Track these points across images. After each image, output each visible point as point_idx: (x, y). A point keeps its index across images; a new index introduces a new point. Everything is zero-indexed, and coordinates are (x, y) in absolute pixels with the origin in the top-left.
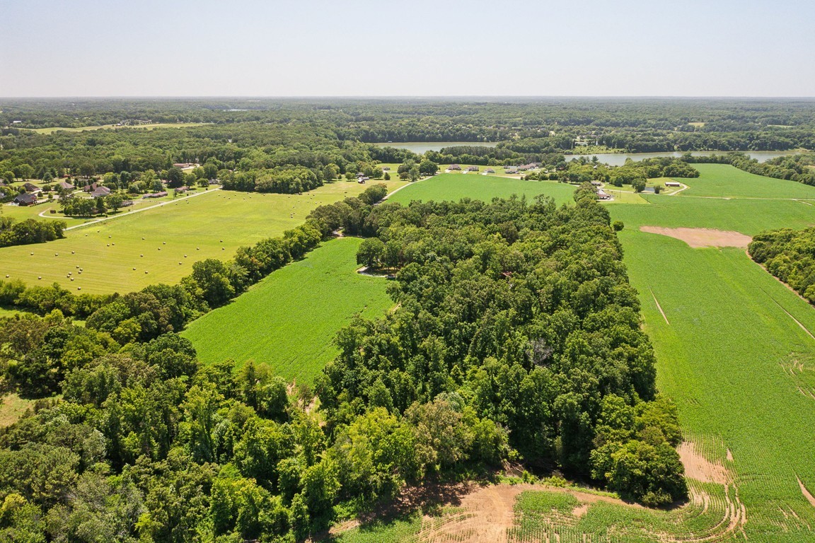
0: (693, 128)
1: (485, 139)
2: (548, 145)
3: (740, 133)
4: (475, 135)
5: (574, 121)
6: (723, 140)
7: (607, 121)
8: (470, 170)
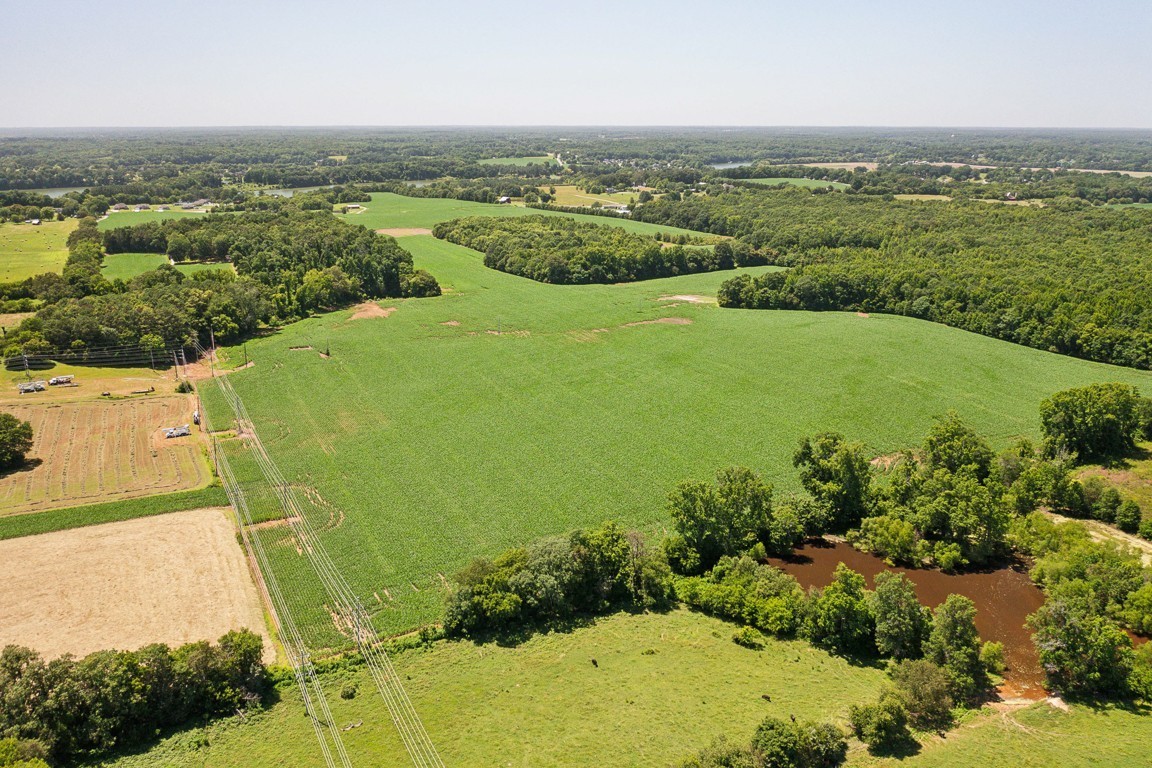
1: (96, 182)
3: (390, 164)
4: (79, 178)
8: (141, 209)
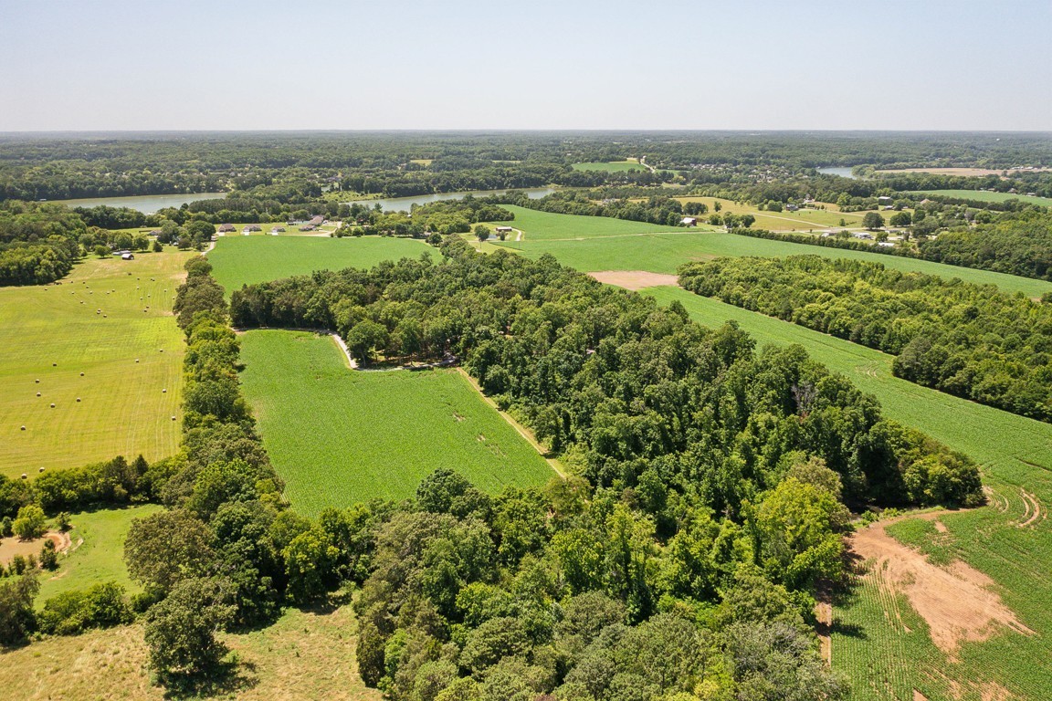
0: (419, 166)
1: (188, 189)
2: (295, 193)
3: (485, 170)
4: (171, 185)
5: (271, 162)
6: (480, 179)
7: (314, 161)
8: (250, 230)
